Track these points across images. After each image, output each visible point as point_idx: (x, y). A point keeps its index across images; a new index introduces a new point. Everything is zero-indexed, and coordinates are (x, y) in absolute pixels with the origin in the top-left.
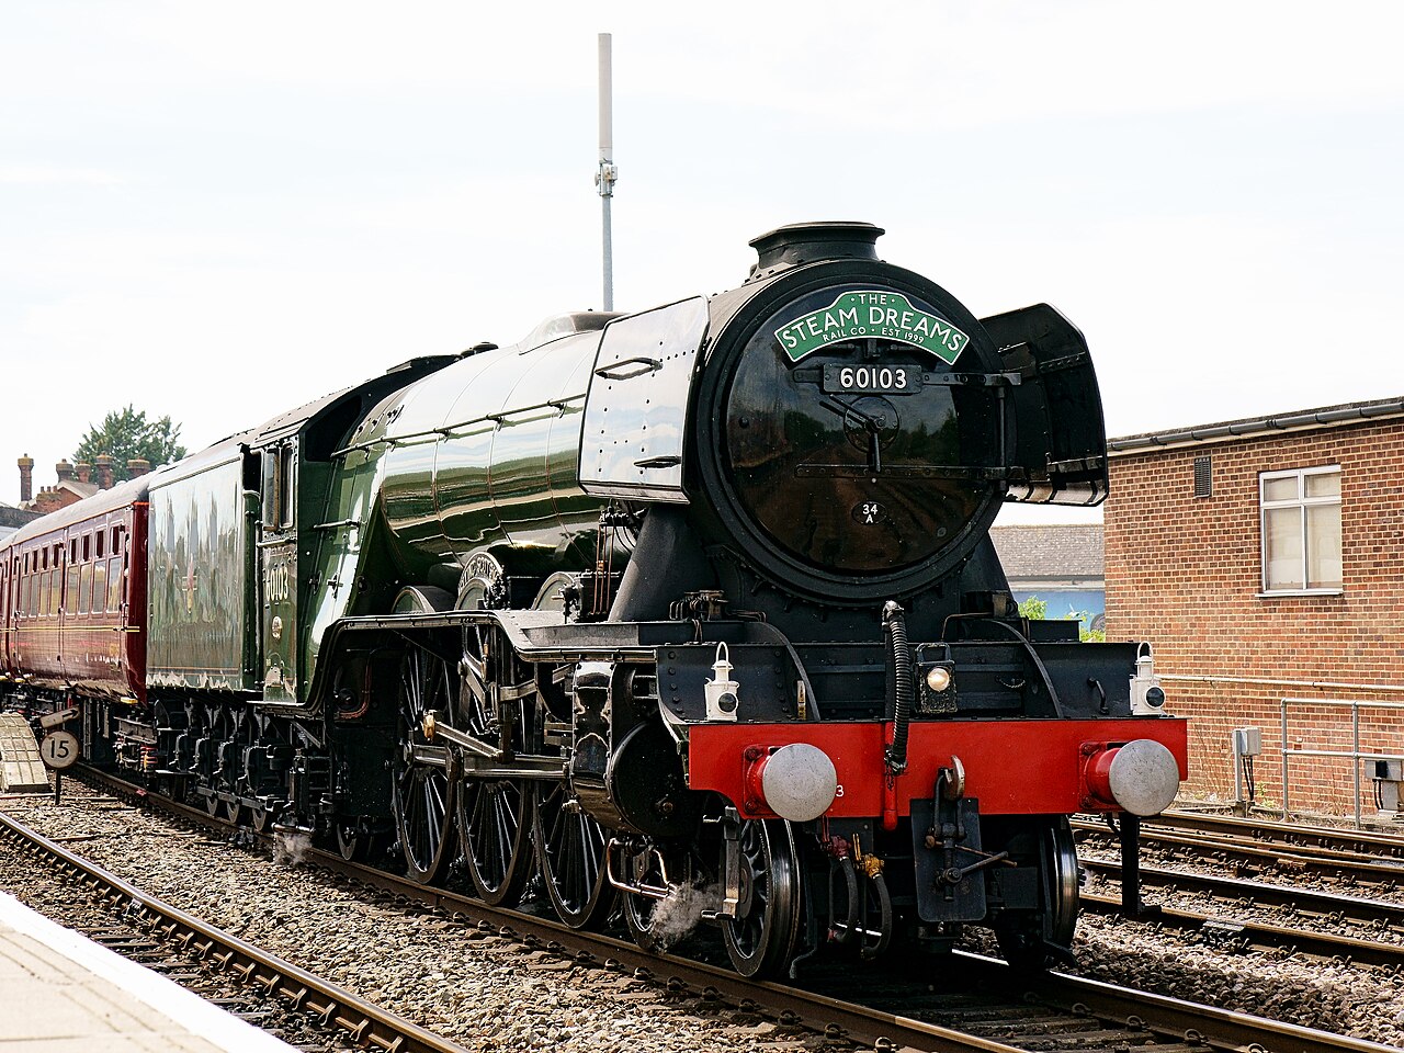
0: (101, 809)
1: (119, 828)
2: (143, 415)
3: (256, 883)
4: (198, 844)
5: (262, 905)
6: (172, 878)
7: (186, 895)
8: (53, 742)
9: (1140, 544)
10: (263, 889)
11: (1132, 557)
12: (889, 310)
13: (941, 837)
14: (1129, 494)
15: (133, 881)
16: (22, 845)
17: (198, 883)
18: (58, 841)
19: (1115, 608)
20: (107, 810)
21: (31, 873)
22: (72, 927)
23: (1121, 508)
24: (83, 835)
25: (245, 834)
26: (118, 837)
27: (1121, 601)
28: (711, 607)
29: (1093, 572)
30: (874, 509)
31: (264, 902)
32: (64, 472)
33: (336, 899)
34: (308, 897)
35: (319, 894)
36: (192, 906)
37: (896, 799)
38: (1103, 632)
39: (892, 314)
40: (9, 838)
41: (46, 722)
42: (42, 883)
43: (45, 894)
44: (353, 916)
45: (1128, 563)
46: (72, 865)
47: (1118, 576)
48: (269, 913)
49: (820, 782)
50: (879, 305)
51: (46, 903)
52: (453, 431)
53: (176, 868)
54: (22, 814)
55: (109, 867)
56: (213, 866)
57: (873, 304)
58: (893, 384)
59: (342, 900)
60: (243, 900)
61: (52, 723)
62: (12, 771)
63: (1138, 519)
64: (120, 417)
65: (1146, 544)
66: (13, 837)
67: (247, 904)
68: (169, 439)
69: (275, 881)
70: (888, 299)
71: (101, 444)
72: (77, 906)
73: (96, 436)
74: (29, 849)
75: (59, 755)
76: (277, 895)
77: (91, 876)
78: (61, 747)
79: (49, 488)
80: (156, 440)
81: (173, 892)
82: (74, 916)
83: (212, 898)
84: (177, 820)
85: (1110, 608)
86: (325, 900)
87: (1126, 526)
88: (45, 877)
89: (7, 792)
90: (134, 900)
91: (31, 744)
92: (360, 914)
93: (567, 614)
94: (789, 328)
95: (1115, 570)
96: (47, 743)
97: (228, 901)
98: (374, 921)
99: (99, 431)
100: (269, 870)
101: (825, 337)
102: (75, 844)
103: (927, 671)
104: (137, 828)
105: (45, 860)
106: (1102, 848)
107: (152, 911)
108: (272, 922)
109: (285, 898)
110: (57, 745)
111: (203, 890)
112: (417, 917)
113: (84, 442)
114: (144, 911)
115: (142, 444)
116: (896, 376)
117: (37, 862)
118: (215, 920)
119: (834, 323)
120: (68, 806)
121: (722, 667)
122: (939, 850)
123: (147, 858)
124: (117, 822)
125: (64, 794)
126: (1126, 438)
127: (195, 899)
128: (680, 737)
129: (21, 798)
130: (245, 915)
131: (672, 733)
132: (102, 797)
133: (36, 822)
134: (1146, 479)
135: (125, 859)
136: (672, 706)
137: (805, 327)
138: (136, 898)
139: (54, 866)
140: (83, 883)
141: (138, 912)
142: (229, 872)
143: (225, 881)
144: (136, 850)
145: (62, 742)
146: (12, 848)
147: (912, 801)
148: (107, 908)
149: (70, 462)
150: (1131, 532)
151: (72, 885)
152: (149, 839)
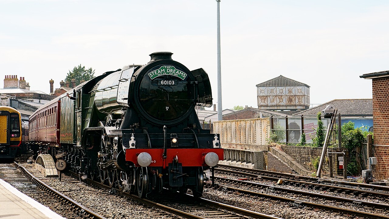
0: (73, 182)
1: (78, 188)
2: (84, 67)
3: (116, 205)
4: (100, 193)
5: (118, 211)
6: (93, 203)
7: (97, 208)
8: (59, 163)
9: (384, 105)
10: (119, 206)
11: (382, 109)
12: (171, 69)
13: (174, 170)
14: (381, 90)
15: (82, 204)
16: (50, 193)
17: (100, 205)
18: (61, 192)
19: (377, 125)
20: (74, 183)
21: (53, 201)
22: (65, 217)
23: (378, 94)
24: (67, 190)
25: (113, 190)
26: (77, 191)
27: (378, 123)
28: (137, 127)
29: (369, 113)
30: (168, 108)
31: (119, 210)
32: (62, 84)
33: (140, 210)
34: (132, 209)
35: (135, 208)
36: (98, 211)
37: (165, 163)
38: (373, 132)
39: (171, 70)
40: (47, 191)
41: (57, 157)
42: (56, 204)
43: (57, 207)
44: (145, 215)
45: (380, 111)
46: (65, 199)
47: (377, 115)
48: (120, 214)
49: (148, 160)
50: (169, 68)
51: (57, 210)
52: (105, 89)
53: (94, 200)
54: (50, 184)
55: (75, 199)
56: (104, 200)
57: (168, 68)
58: (172, 84)
59: (141, 210)
60: (113, 210)
61: (59, 157)
62: (48, 171)
63: (383, 97)
64: (78, 68)
65: (386, 105)
66: (48, 190)
67: (114, 211)
68: (91, 74)
69: (122, 204)
70: (171, 67)
71: (72, 76)
72: (66, 211)
73: (71, 74)
74: (52, 194)
75: (61, 167)
76: (123, 208)
77: (70, 202)
78: (61, 164)
79: (58, 89)
80: (88, 75)
81: (93, 207)
82: (65, 214)
83: (104, 209)
84: (94, 186)
85: (374, 125)
86: (137, 210)
87: (380, 100)
88: (57, 202)
89: (46, 177)
90: (82, 209)
91: (53, 163)
92: (147, 214)
93: (117, 127)
94: (151, 73)
95: (376, 113)
96: (57, 163)
97: (109, 210)
98: (151, 217)
99: (72, 72)
100: (120, 201)
101: (158, 75)
102: (65, 193)
103: (172, 139)
104: (83, 188)
105: (57, 197)
106: (373, 199)
107: (87, 213)
108: (121, 216)
109: (125, 209)
110: (60, 164)
111: (102, 207)
112: (163, 216)
113: (67, 75)
114: (85, 213)
115: (84, 76)
116: (172, 82)
117: (55, 198)
118: (105, 216)
119: (160, 72)
120: (63, 181)
121: (133, 138)
122: (173, 173)
123: (86, 197)
124: (77, 186)
125: (62, 178)
126: (379, 72)
127: (99, 209)
128: (125, 151)
129: (50, 179)
130: (114, 214)
131: (124, 150)
132: (73, 179)
133: (54, 186)
134: (386, 85)
135: (79, 197)
136: (125, 145)
137: (154, 73)
138: (83, 209)
139: (59, 199)
140: (68, 204)
141: (83, 213)
142: (109, 201)
143: (108, 204)
144: (83, 194)
145: (62, 163)
146: (48, 193)
147: (169, 164)
148: (74, 212)
149: (64, 81)
150: (381, 101)
151: (65, 205)
152: (87, 191)
